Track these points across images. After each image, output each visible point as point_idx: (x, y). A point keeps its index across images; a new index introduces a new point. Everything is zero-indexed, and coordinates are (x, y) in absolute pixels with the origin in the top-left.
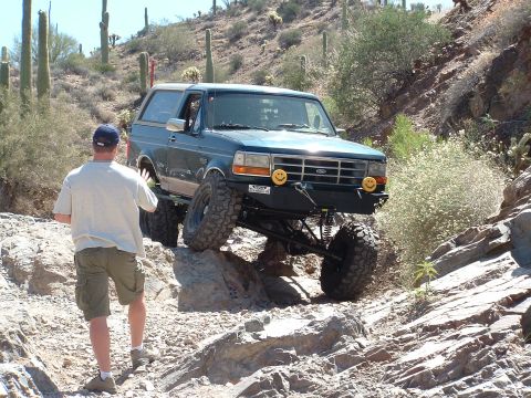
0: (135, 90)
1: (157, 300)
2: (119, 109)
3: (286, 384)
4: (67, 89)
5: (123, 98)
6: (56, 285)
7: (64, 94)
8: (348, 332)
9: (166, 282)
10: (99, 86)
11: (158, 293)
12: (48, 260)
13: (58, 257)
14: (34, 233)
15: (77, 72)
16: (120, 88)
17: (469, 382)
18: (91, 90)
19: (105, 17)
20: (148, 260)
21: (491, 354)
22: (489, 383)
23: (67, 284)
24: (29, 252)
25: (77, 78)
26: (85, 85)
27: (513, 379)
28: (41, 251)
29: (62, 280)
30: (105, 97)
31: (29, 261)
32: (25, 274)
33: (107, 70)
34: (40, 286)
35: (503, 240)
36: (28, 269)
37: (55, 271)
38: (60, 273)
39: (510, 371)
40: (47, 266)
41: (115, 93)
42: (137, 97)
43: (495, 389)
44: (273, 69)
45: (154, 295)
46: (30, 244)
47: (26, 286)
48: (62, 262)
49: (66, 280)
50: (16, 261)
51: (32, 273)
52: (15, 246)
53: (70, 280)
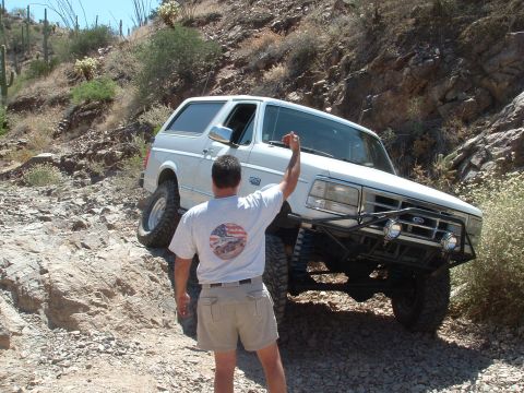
6: (80, 316)
12: (63, 286)
13: (70, 279)
14: (25, 246)
23: (93, 315)
24: (28, 271)
28: (44, 271)
29: (86, 309)
31: (36, 285)
32: (37, 303)
34: (61, 318)
36: (40, 295)
37: (74, 298)
38: (79, 301)
40: (65, 294)
46: (27, 261)
47: (43, 317)
48: (78, 286)
49: (89, 309)
50: (19, 284)
51: (46, 301)
52: (10, 264)
53: (93, 309)
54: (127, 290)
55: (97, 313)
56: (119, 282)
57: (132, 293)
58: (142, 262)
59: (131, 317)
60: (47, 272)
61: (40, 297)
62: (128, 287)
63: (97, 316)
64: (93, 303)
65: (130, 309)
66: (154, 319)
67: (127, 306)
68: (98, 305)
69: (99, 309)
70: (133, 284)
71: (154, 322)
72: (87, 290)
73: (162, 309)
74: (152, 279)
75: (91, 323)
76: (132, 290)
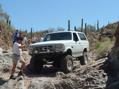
0: (101, 34)
3: (59, 74)
4: (91, 34)
5: (99, 35)
7: (91, 35)
8: (77, 68)
10: (96, 33)
15: (93, 31)
17: (83, 75)
19: (98, 23)
21: (88, 71)
22: (86, 75)
25: (93, 32)
26: (94, 33)
27: (89, 75)
30: (96, 35)
35: (106, 56)
39: (89, 74)
42: (101, 35)
43: (86, 76)
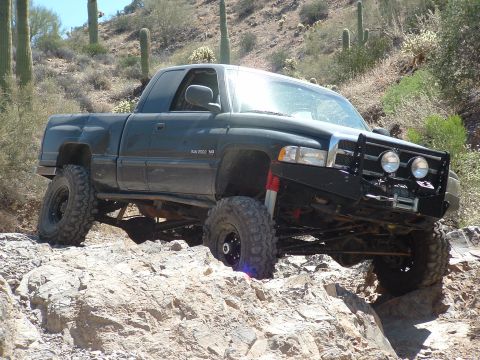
1: (249, 355)
2: (116, 99)
6: (109, 335)
9: (261, 330)
11: (250, 346)
12: (95, 300)
13: (109, 295)
14: (72, 262)
16: (116, 74)
18: (79, 76)
20: (232, 298)
23: (125, 335)
24: (66, 288)
28: (84, 287)
29: (117, 327)
31: (68, 302)
32: (64, 321)
33: (96, 52)
36: (69, 313)
37: (106, 315)
40: (95, 310)
41: (110, 80)
44: (294, 50)
45: (245, 348)
46: (68, 277)
47: (68, 337)
48: (116, 303)
49: (122, 328)
50: (50, 302)
51: (75, 319)
52: (47, 281)
53: (128, 328)
54: (187, 313)
55: (132, 333)
56: (177, 303)
57: (193, 316)
58: (223, 284)
59: (180, 343)
60: (85, 287)
61: (68, 315)
62: (189, 309)
63: (130, 337)
64: (129, 322)
65: (181, 334)
66: (213, 348)
67: (179, 330)
68: (136, 325)
69: (136, 329)
70: (197, 307)
71: (212, 351)
72: (127, 308)
73: (229, 338)
74: (229, 303)
75: (121, 344)
76: (193, 313)
